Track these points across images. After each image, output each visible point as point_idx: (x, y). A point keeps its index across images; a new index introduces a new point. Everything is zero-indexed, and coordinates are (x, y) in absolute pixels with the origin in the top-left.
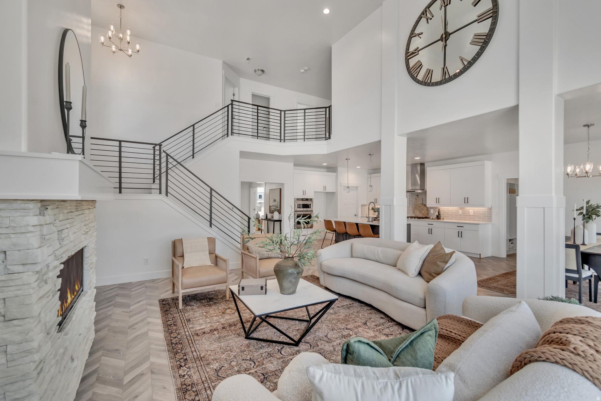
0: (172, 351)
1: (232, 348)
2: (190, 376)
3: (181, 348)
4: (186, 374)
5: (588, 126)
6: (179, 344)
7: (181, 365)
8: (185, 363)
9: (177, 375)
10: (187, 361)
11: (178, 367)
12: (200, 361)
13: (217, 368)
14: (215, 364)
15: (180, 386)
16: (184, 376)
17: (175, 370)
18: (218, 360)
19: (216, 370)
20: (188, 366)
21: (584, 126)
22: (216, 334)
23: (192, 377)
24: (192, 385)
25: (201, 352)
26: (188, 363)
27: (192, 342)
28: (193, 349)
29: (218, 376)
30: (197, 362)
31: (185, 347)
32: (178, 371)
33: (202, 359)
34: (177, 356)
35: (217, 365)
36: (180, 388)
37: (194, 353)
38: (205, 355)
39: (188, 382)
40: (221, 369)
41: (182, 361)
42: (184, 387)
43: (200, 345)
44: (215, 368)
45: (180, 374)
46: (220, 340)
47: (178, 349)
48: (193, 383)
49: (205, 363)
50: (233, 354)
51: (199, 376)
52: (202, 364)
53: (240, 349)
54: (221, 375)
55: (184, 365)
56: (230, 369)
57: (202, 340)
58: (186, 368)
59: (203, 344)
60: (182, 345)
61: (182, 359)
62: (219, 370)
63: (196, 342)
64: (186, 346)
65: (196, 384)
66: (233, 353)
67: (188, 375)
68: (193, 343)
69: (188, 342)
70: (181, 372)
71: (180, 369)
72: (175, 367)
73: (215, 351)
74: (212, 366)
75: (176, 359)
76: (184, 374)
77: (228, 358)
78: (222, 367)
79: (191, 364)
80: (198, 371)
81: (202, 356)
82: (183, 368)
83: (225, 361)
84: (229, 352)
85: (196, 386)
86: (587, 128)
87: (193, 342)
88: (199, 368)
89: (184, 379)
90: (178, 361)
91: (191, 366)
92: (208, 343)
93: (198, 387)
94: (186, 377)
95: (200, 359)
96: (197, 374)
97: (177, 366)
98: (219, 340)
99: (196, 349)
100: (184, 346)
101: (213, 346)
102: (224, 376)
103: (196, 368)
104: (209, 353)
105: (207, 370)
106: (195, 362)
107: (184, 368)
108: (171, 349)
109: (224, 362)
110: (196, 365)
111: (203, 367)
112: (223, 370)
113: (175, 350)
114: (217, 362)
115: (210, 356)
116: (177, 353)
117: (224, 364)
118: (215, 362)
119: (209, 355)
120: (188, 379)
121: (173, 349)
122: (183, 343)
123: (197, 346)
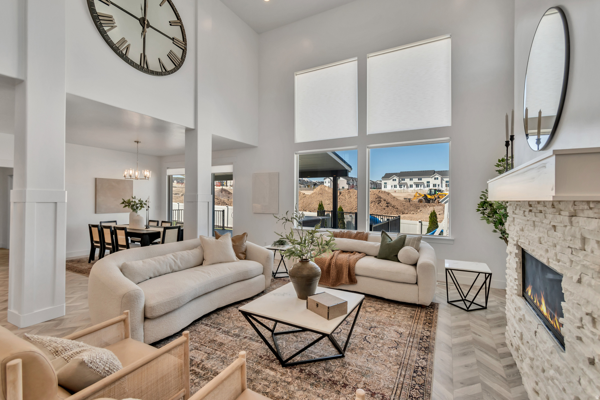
0: (425, 392)
1: (366, 357)
2: (418, 356)
3: (413, 389)
4: (421, 359)
5: (138, 142)
6: (413, 396)
7: (422, 369)
8: (417, 369)
9: (429, 363)
10: (414, 370)
11: (425, 369)
12: (403, 362)
13: (394, 349)
14: (392, 353)
15: (430, 354)
16: (423, 359)
17: (429, 368)
18: (387, 354)
19: (396, 349)
20: (417, 364)
21: (135, 142)
22: (362, 382)
23: (417, 354)
24: (420, 349)
25: (396, 370)
26: (415, 367)
27: (397, 390)
28: (402, 379)
29: (398, 344)
30: (406, 363)
31: (409, 388)
32: (426, 365)
33: (401, 363)
34: (422, 382)
35: (392, 351)
36: (430, 352)
37: (403, 373)
38: (395, 365)
39: (422, 353)
40: (392, 347)
41: (419, 373)
42: (426, 352)
43: (391, 379)
44: (395, 350)
45: (427, 362)
46: (366, 372)
47: (417, 391)
48: (419, 350)
49: (399, 358)
50: (372, 351)
51: (412, 351)
52: (403, 359)
53: (361, 351)
54: (396, 344)
55: (419, 367)
56: (386, 343)
57: (385, 385)
58: (418, 364)
59: (387, 379)
60: (410, 393)
61: (418, 375)
62: (394, 347)
63: (393, 387)
64: (407, 389)
65: (417, 348)
66: (370, 352)
67: (420, 357)
68: (397, 388)
69: (401, 393)
70: (425, 363)
71: (424, 366)
72: (428, 371)
73: (383, 363)
74: (397, 353)
75: (424, 379)
76: (423, 360)
77: (379, 351)
78: (389, 348)
79: (412, 365)
80: (410, 356)
81: (398, 367)
82: (422, 365)
83: (383, 350)
84: (373, 354)
85: (418, 348)
86: (136, 143)
87: (395, 388)
88: (407, 357)
89: (425, 356)
90: (423, 375)
91: (414, 363)
92: (381, 376)
93: (417, 346)
94: (422, 357)
95: (402, 364)
96: (412, 354)
97: (426, 371)
98: (368, 372)
99: (399, 377)
100: (408, 390)
101: (380, 369)
102: (395, 342)
103: (410, 359)
104: (390, 365)
105: (403, 352)
106: (408, 363)
107: (420, 365)
108: (425, 396)
109: (385, 350)
110: (409, 361)
111: (404, 356)
112: (391, 346)
113: (421, 391)
114: (390, 354)
115: (391, 361)
116: (421, 386)
117: (386, 349)
118: (391, 355)
119: (391, 363)
120: (422, 355)
121: (423, 395)
122: (407, 396)
123: (394, 380)
